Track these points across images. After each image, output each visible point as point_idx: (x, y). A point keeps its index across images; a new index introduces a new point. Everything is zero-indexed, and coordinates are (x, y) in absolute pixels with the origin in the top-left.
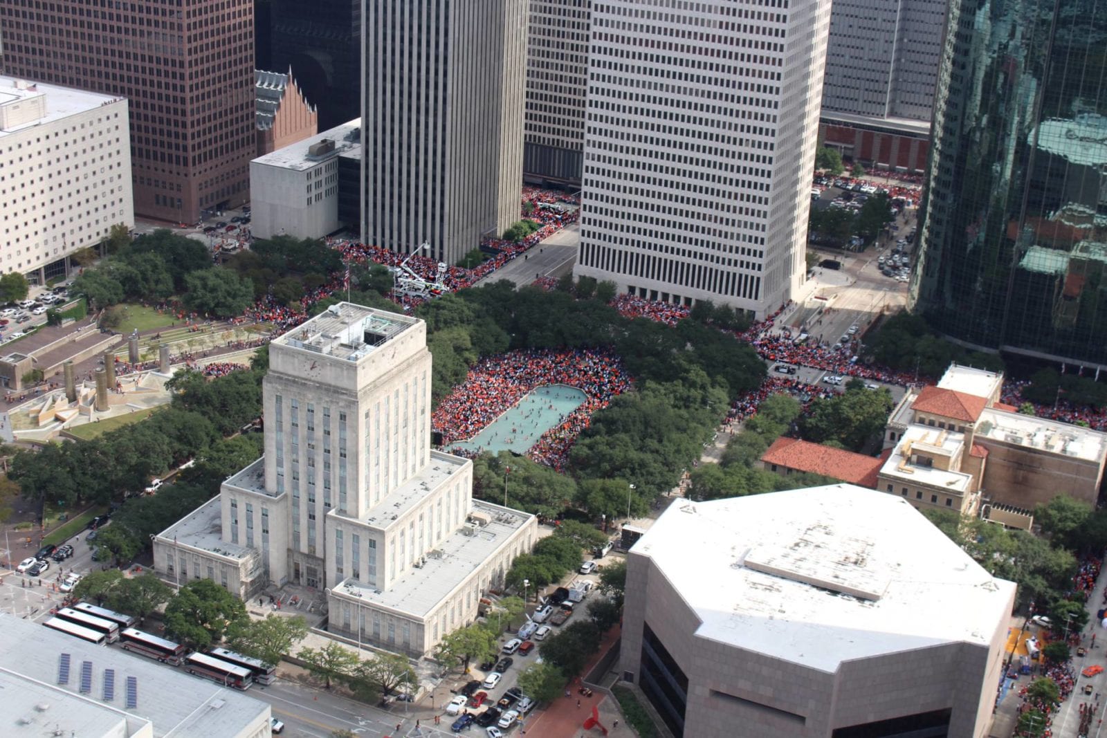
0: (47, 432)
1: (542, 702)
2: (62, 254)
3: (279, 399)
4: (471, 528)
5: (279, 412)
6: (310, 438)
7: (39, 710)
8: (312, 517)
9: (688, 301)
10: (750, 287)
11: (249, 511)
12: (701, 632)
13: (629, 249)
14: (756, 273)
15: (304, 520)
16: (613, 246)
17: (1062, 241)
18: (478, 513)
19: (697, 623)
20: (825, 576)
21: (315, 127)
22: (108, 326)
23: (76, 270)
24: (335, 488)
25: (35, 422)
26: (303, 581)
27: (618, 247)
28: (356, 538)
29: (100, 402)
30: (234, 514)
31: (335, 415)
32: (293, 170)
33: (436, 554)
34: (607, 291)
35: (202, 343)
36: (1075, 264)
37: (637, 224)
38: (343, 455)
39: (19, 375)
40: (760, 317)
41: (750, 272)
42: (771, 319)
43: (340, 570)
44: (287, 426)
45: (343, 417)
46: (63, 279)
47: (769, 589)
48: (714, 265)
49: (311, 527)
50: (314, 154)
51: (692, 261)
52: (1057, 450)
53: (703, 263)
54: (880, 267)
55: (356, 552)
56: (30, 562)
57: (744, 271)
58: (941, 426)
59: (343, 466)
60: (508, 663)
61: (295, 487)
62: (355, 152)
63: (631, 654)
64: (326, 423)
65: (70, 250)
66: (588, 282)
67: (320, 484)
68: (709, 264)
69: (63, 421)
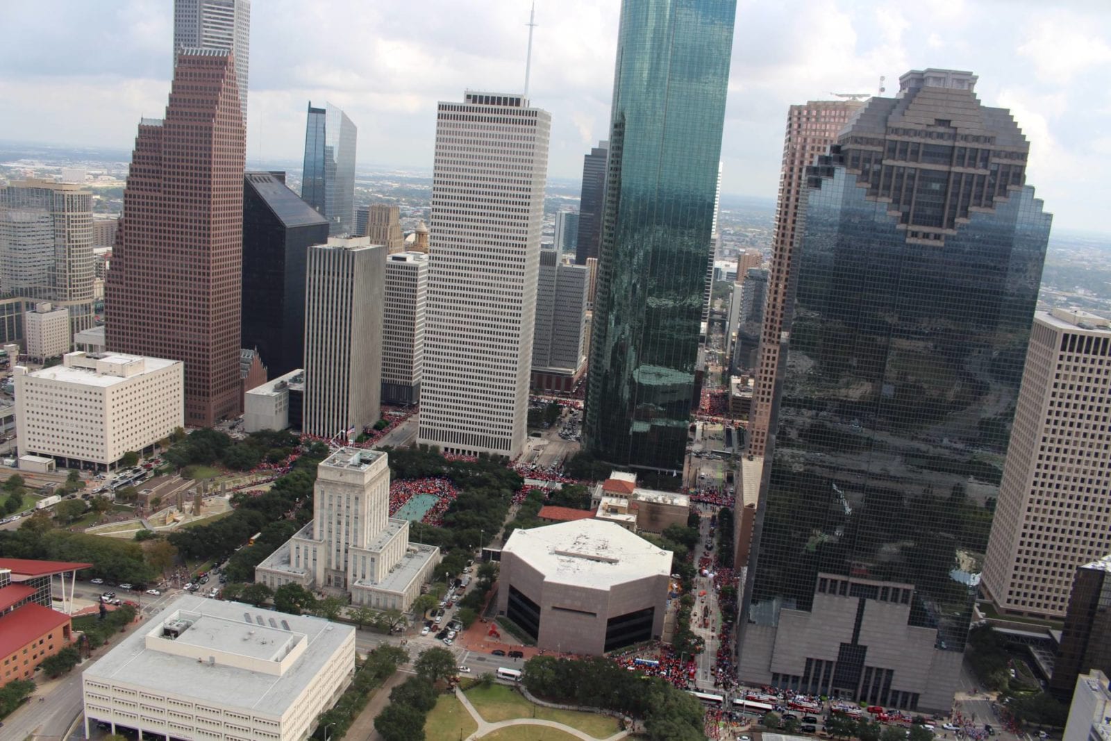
0: (170, 527)
1: (466, 627)
2: (152, 442)
3: (323, 493)
4: (410, 554)
5: (323, 499)
6: (339, 510)
7: (250, 634)
8: (338, 551)
9: (475, 453)
10: (506, 444)
11: (306, 550)
12: (546, 580)
13: (445, 429)
14: (509, 437)
15: (334, 552)
16: (436, 428)
17: (646, 418)
18: (411, 547)
19: (543, 577)
20: (593, 553)
21: (266, 378)
22: (187, 477)
23: (158, 451)
24: (352, 535)
25: (164, 522)
26: (333, 584)
27: (439, 428)
28: (364, 558)
29: (196, 511)
30: (298, 553)
31: (352, 498)
32: (268, 396)
33: (398, 566)
34: (436, 449)
35: (239, 481)
36: (653, 428)
37: (449, 416)
38: (356, 518)
39: (149, 500)
40: (512, 459)
41: (506, 437)
42: (517, 459)
43: (355, 575)
44: (326, 506)
45: (357, 499)
46: (152, 455)
47: (570, 561)
48: (488, 435)
49: (338, 556)
50: (277, 389)
51: (477, 433)
52: (669, 502)
53: (482, 434)
54: (560, 435)
55: (364, 565)
56: (189, 585)
57: (503, 437)
58: (617, 496)
59: (356, 523)
60: (443, 612)
61: (330, 536)
62: (298, 387)
63: (503, 601)
64: (348, 503)
65: (156, 440)
66: (424, 447)
67: (343, 533)
68: (485, 434)
69: (178, 521)
